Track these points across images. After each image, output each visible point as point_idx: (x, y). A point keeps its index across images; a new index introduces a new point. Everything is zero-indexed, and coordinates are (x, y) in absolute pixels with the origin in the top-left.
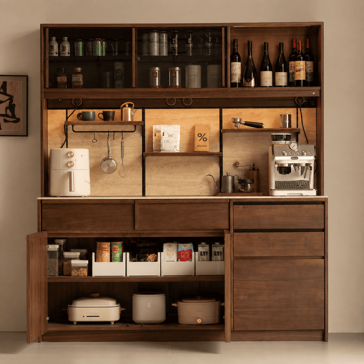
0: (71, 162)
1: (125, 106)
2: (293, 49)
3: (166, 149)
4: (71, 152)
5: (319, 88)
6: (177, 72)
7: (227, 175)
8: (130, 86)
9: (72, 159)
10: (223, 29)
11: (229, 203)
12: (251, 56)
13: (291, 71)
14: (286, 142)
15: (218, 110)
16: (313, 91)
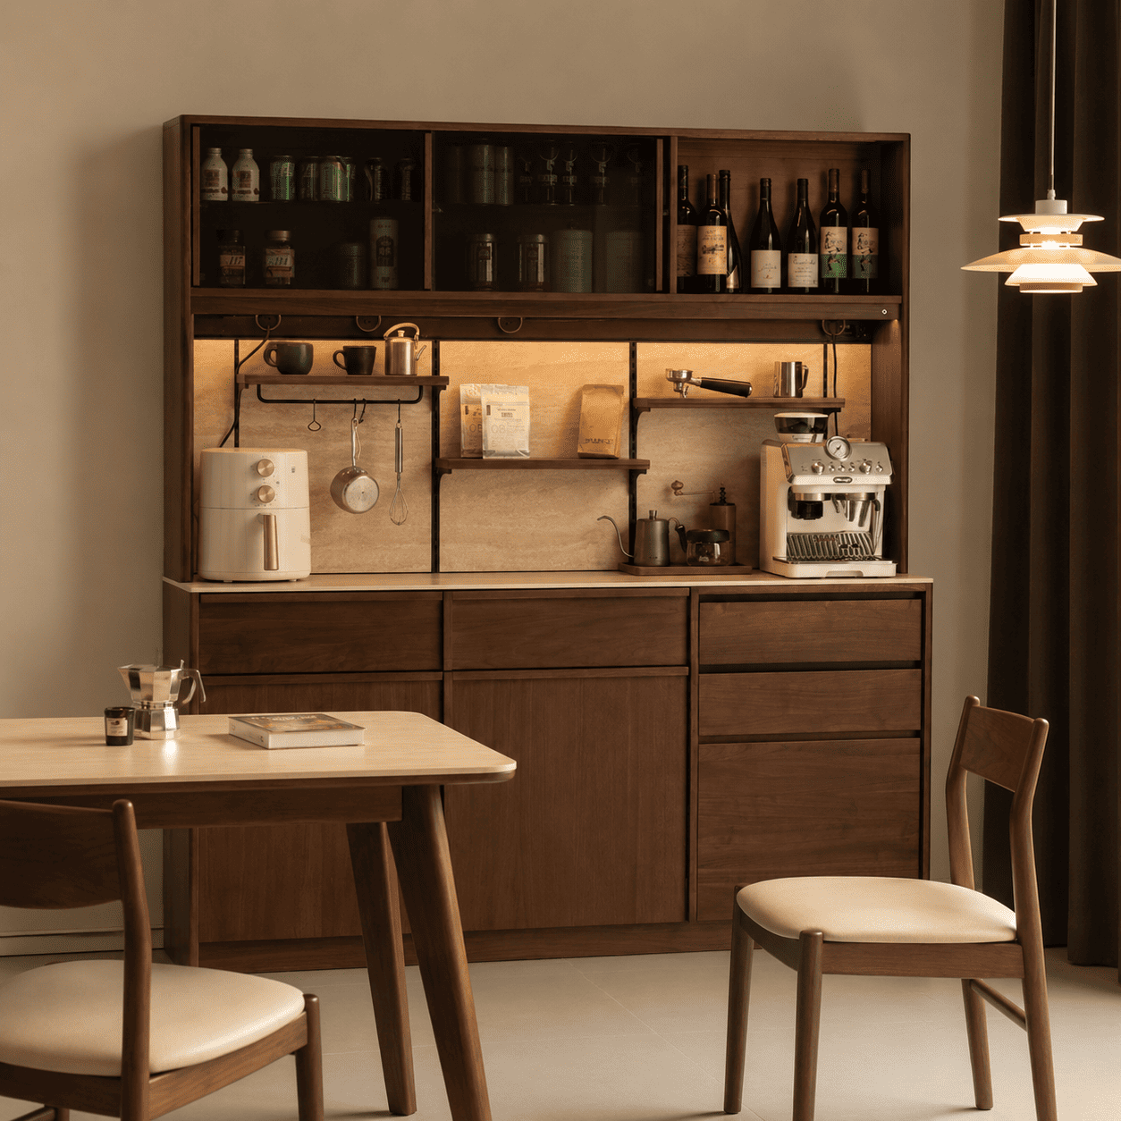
0: (266, 488)
1: (395, 334)
2: (831, 196)
3: (497, 449)
4: (266, 462)
5: (896, 299)
6: (541, 248)
7: (651, 517)
8: (420, 286)
9: (268, 481)
10: (660, 144)
11: (689, 599)
12: (729, 208)
13: (826, 252)
14: (814, 438)
15: (627, 345)
16: (882, 305)
